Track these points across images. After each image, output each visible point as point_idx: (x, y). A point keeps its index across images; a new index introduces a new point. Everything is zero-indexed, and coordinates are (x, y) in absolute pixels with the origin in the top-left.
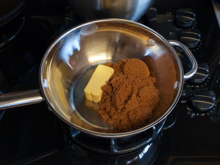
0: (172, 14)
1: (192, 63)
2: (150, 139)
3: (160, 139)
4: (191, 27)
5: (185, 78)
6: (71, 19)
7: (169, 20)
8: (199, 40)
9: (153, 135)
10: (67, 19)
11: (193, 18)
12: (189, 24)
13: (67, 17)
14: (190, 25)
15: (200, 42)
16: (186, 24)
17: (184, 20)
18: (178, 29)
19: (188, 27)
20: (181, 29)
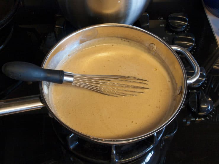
0: (164, 19)
1: (195, 68)
2: (151, 147)
3: (161, 148)
4: (184, 31)
5: (188, 83)
6: (61, 27)
7: (161, 25)
8: (193, 44)
9: (154, 143)
10: (57, 27)
11: (186, 23)
12: (182, 28)
13: (57, 25)
14: (183, 30)
15: (194, 46)
16: (179, 28)
17: (176, 25)
18: (171, 34)
19: (182, 32)
20: (174, 34)
